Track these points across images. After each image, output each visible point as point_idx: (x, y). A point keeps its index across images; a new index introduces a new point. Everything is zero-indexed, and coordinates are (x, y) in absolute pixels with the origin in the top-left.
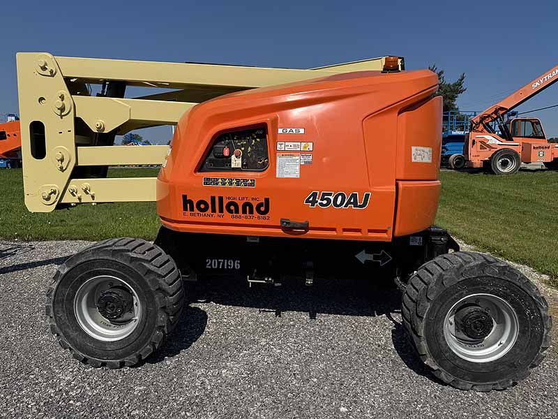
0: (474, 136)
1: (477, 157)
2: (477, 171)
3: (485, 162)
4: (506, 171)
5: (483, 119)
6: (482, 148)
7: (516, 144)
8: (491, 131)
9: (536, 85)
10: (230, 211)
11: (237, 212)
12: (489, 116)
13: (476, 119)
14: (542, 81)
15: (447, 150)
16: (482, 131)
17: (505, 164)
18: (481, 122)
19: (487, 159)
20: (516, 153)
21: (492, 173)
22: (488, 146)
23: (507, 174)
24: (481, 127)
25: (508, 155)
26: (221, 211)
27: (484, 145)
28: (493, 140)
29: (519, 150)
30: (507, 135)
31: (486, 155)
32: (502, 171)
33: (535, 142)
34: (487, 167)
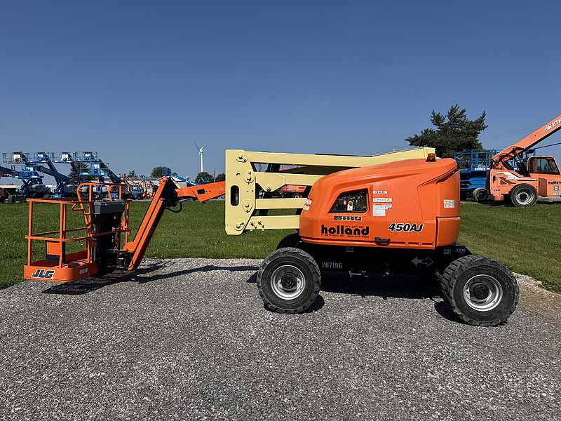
0: (493, 172)
1: (498, 191)
2: (498, 203)
3: (505, 195)
4: (524, 203)
5: (501, 158)
6: (502, 183)
7: (533, 180)
8: (510, 168)
9: (549, 128)
10: (347, 233)
11: (351, 233)
12: (507, 155)
13: (496, 158)
14: (553, 124)
15: (471, 184)
16: (501, 169)
17: (523, 198)
18: (500, 160)
19: (507, 193)
20: (533, 188)
21: (513, 205)
22: (508, 181)
23: (526, 206)
24: (501, 164)
25: (526, 190)
26: (342, 233)
27: (504, 181)
28: (511, 176)
29: (535, 185)
30: (523, 171)
31: (506, 189)
32: (521, 203)
33: (550, 178)
34: (507, 200)
